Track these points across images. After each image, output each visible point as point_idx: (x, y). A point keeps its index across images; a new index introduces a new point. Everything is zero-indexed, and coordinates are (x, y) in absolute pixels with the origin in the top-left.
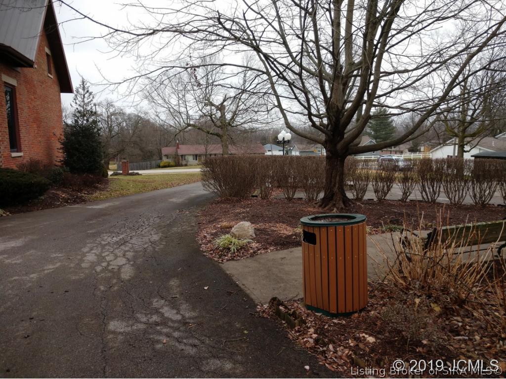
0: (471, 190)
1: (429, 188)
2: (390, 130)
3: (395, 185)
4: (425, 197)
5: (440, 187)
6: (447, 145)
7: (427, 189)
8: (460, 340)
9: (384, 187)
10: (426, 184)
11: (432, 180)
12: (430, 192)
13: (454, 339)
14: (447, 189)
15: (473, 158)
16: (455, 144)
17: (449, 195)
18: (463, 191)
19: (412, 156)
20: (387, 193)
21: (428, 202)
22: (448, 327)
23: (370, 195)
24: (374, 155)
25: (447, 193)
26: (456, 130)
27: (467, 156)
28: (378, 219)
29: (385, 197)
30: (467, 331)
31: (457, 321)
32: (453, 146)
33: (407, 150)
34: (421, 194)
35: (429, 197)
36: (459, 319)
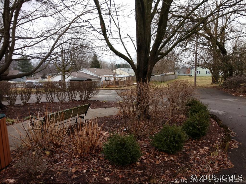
0: (67, 95)
1: (50, 96)
2: (30, 67)
3: (32, 95)
4: (48, 100)
5: (54, 95)
6: (58, 75)
7: (48, 96)
8: (58, 164)
9: (26, 97)
10: (48, 94)
11: (50, 92)
12: (50, 98)
13: (55, 165)
14: (58, 96)
15: (69, 81)
16: (61, 75)
17: (58, 98)
18: (64, 95)
19: (43, 80)
20: (28, 100)
21: (49, 102)
22: (53, 161)
23: (18, 102)
24: (22, 80)
25: (58, 97)
26: (61, 69)
27: (67, 80)
28: (22, 114)
29: (27, 102)
30: (61, 159)
31: (57, 156)
32: (60, 76)
33: (40, 78)
34: (46, 99)
35: (50, 100)
36: (58, 155)
